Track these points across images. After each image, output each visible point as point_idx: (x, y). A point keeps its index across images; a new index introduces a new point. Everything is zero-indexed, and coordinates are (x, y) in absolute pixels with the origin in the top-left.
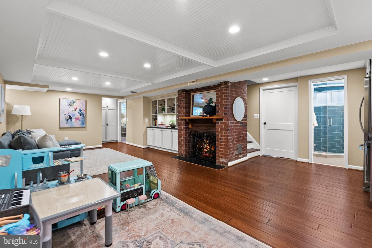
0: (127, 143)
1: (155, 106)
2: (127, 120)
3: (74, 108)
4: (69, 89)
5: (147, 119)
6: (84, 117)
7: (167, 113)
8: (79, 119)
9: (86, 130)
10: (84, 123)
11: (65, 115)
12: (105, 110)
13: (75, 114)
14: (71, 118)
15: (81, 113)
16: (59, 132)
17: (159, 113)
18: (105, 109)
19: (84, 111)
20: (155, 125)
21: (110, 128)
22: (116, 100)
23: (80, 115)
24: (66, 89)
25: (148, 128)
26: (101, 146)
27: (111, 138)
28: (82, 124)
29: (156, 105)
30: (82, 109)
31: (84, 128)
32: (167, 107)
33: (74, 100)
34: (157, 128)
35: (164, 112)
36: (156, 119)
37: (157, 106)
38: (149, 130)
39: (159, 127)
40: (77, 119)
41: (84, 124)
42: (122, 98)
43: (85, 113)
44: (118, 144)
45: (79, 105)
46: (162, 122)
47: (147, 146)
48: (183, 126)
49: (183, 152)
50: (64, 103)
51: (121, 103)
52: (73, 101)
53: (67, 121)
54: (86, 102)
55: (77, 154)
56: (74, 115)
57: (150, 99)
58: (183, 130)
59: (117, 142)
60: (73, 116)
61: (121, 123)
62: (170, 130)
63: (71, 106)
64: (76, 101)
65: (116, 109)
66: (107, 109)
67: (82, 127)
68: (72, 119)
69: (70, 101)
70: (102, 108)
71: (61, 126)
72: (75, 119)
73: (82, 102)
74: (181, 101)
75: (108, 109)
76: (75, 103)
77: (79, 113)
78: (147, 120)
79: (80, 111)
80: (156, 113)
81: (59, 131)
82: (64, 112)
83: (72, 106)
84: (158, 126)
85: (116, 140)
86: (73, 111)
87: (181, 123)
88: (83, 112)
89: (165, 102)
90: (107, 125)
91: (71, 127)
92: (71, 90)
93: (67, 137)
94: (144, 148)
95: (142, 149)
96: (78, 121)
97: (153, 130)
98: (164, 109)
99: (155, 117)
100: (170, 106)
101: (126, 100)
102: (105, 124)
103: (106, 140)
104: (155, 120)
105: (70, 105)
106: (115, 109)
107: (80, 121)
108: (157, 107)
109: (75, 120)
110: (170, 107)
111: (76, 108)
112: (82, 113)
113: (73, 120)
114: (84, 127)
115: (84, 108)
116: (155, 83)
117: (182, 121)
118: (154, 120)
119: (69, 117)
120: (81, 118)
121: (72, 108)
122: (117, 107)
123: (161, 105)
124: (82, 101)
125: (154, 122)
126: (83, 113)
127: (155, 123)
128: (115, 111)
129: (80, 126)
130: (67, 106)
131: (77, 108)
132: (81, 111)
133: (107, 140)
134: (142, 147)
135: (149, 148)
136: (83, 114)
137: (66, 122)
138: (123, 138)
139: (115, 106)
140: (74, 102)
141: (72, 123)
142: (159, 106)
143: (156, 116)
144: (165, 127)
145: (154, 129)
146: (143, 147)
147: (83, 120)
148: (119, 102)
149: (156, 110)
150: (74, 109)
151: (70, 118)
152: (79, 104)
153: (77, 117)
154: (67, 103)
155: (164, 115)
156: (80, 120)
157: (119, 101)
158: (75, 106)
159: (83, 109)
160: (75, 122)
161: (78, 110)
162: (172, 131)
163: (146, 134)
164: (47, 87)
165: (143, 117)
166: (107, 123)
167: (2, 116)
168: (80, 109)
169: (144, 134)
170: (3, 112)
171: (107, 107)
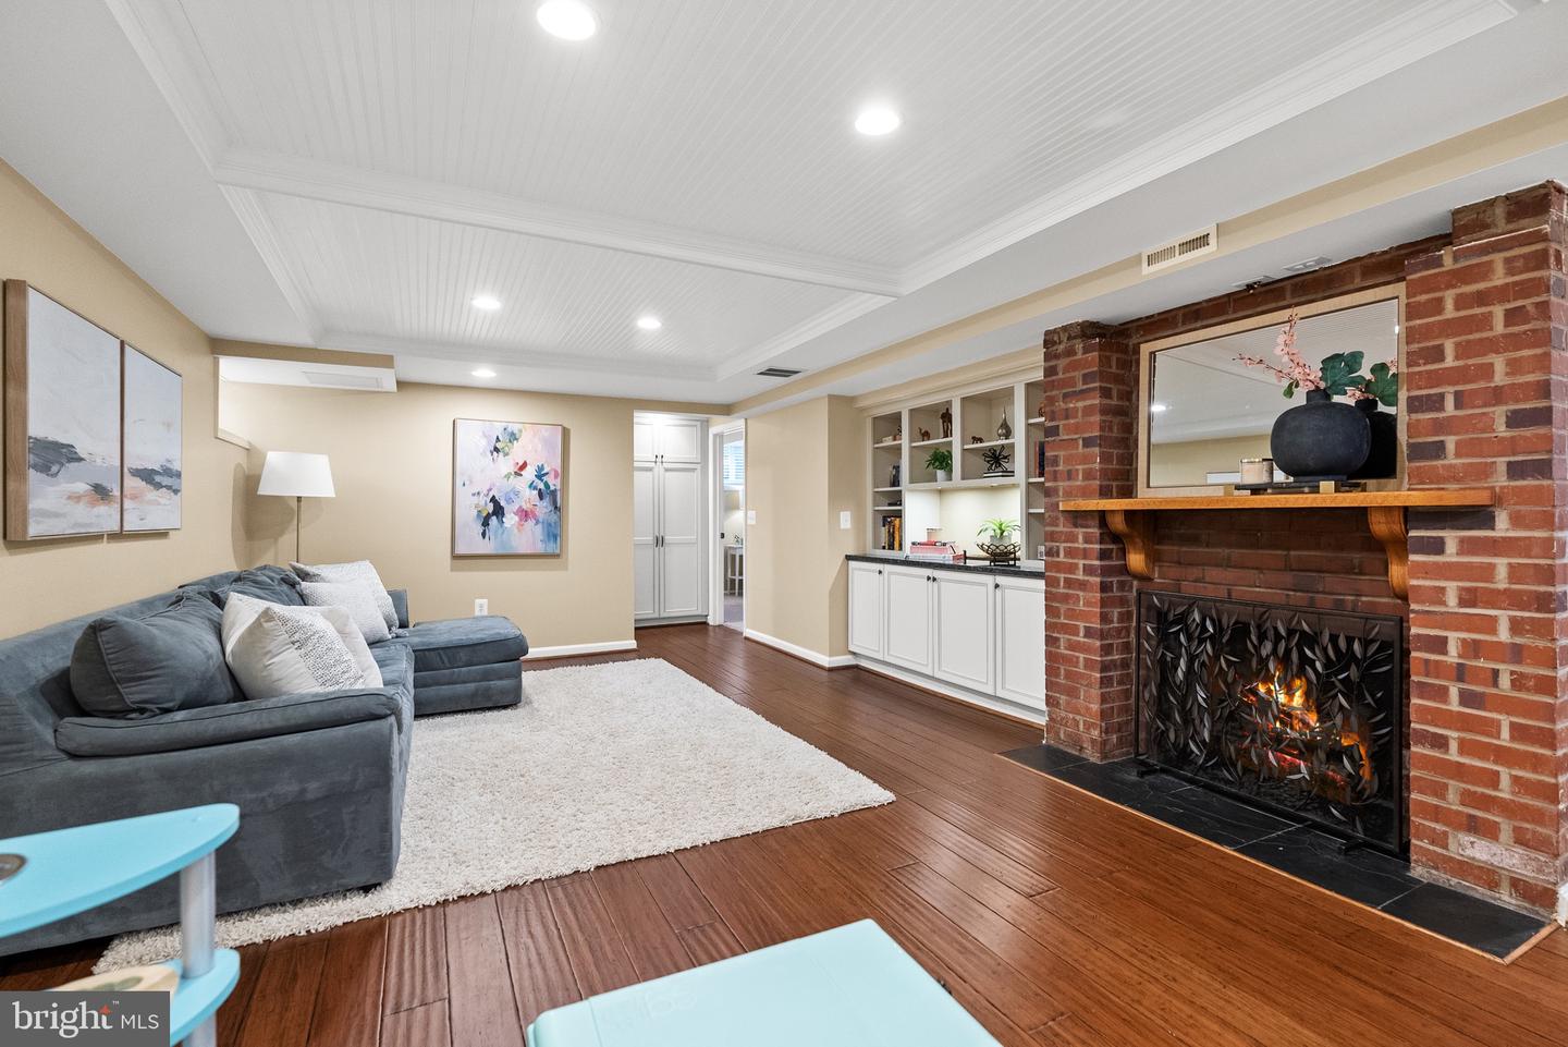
0: (749, 632)
1: (888, 442)
2: (749, 522)
3: (512, 463)
4: (484, 374)
5: (848, 513)
6: (556, 507)
7: (963, 479)
8: (535, 516)
9: (566, 568)
10: (555, 532)
11: (474, 495)
12: (649, 473)
13: (517, 494)
14: (502, 508)
15: (541, 486)
16: (454, 573)
17: (912, 481)
18: (651, 469)
19: (556, 477)
20: (891, 547)
21: (674, 556)
22: (699, 423)
23: (541, 495)
24: (474, 373)
25: (853, 564)
26: (632, 644)
27: (679, 607)
28: (549, 540)
29: (897, 434)
30: (545, 466)
31: (558, 556)
32: (963, 443)
33: (515, 428)
34: (907, 563)
35: (940, 474)
36: (899, 515)
37: (905, 441)
38: (861, 573)
39: (912, 558)
40: (525, 515)
41: (555, 537)
42: (726, 409)
43: (558, 487)
44: (711, 634)
45: (536, 451)
46: (930, 531)
47: (850, 657)
48: (1085, 558)
49: (1088, 726)
50: (473, 441)
51: (720, 437)
52: (509, 430)
53: (486, 523)
54: (566, 433)
55: (503, 692)
56: (512, 496)
57: (861, 410)
58: (1082, 585)
59: (705, 624)
60: (510, 501)
61: (723, 536)
62: (989, 579)
63: (501, 454)
64: (520, 431)
65: (698, 466)
66: (658, 469)
67: (550, 551)
68: (503, 515)
69: (498, 430)
70: (636, 464)
71: (460, 550)
72: (516, 513)
73: (546, 434)
74: (1066, 396)
75: (667, 470)
76: (517, 439)
77: (535, 488)
78: (846, 520)
79: (540, 477)
80: (895, 482)
81: (452, 569)
82: (471, 482)
83: (506, 454)
84: (907, 551)
85: (699, 613)
86: (508, 476)
87: (1072, 538)
88: (554, 483)
89: (947, 417)
90: (660, 541)
91: (501, 552)
92: (494, 376)
93: (485, 601)
94: (831, 670)
95: (825, 674)
96: (531, 523)
97: (880, 572)
98: (941, 460)
99: (890, 505)
100: (981, 440)
101: (746, 419)
102: (650, 539)
103: (656, 615)
104: (891, 519)
105: (496, 450)
106: (694, 470)
107: (540, 526)
108: (898, 449)
109: (517, 518)
110: (979, 445)
111: (521, 464)
112: (547, 485)
113: (511, 519)
114: (558, 551)
115: (557, 464)
117: (1076, 526)
118: (885, 518)
119: (490, 507)
120: (543, 508)
121: (505, 465)
122: (705, 456)
123: (926, 435)
124: (545, 432)
125: (884, 531)
126: (552, 488)
127: (891, 536)
128: (696, 476)
129: (540, 548)
130: (484, 453)
131: (524, 466)
132: (545, 478)
133: (666, 615)
134: (825, 660)
135: (857, 667)
136: (553, 493)
137: (481, 530)
138: (733, 601)
139: (695, 456)
140: (513, 437)
141: (503, 533)
142: (911, 441)
143: (897, 499)
144: (947, 557)
145: (887, 568)
146: (827, 665)
147: (554, 518)
148: (715, 436)
149: (897, 468)
150: (513, 469)
151: (499, 511)
152: (534, 447)
153: (524, 507)
154: (484, 442)
155: (941, 492)
156: (537, 522)
157: (713, 430)
158: (519, 452)
159: (552, 469)
160: (516, 531)
161: (529, 473)
162: (997, 586)
163: (842, 594)
164: (386, 361)
165: (829, 504)
166: (662, 534)
167: (134, 498)
168: (541, 468)
169: (831, 593)
170: (158, 479)
171: (659, 459)
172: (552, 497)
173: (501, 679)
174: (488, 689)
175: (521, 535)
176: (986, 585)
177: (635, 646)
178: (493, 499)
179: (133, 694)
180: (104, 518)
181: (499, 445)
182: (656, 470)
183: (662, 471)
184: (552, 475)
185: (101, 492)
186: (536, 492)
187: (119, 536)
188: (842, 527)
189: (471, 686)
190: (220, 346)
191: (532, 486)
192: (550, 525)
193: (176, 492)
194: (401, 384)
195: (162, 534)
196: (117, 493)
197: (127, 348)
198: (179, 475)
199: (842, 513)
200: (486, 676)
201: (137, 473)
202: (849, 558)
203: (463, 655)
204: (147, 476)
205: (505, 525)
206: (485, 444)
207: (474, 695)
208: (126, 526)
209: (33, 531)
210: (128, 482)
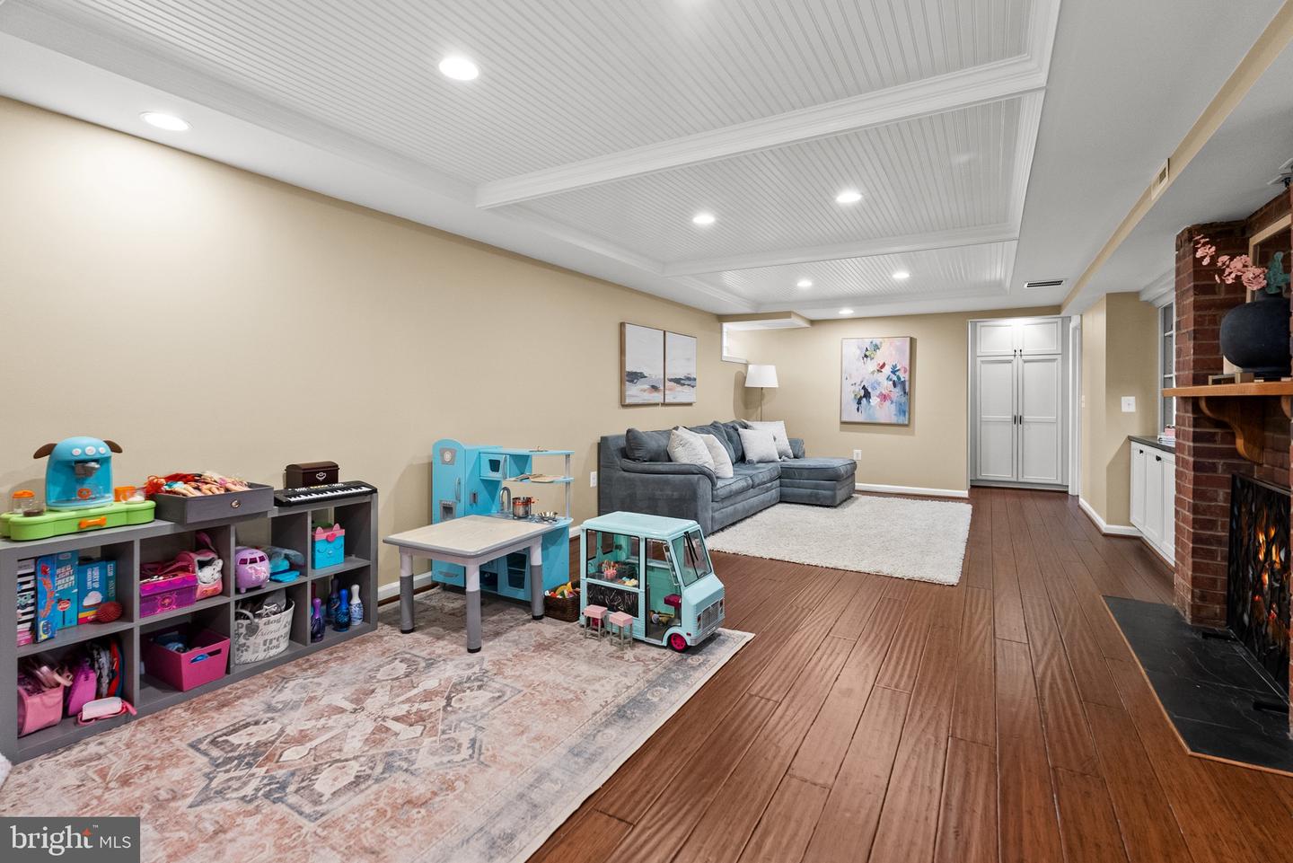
0: (1081, 502)
3: (876, 364)
5: (1132, 399)
6: (905, 393)
8: (890, 398)
9: (913, 434)
10: (906, 408)
11: (852, 385)
12: (1009, 366)
13: (879, 384)
14: (869, 393)
15: (895, 378)
16: (842, 433)
18: (1010, 362)
19: (905, 372)
21: (1032, 433)
22: (1057, 321)
23: (895, 385)
25: (1133, 445)
26: (965, 493)
27: (1037, 474)
28: (900, 414)
30: (898, 365)
31: (906, 425)
33: (877, 341)
38: (1136, 453)
40: (884, 397)
41: (904, 412)
43: (907, 378)
45: (892, 355)
48: (1188, 440)
50: (853, 351)
52: (874, 343)
53: (859, 403)
54: (913, 341)
56: (876, 385)
58: (1187, 465)
59: (1066, 492)
60: (874, 388)
63: (869, 359)
64: (881, 343)
65: (1059, 357)
66: (1018, 361)
67: (900, 422)
68: (870, 397)
69: (867, 344)
71: (844, 419)
72: (878, 397)
73: (898, 344)
75: (1025, 362)
76: (879, 348)
77: (891, 380)
78: (1129, 404)
79: (894, 372)
81: (841, 430)
82: (850, 377)
83: (872, 359)
85: (1059, 482)
86: (873, 373)
88: (904, 376)
90: (1018, 420)
91: (868, 421)
92: (852, 312)
93: (859, 451)
94: (1106, 535)
96: (888, 403)
97: (1141, 452)
101: (1081, 316)
102: (1010, 417)
105: (866, 356)
106: (1055, 360)
107: (893, 406)
109: (879, 400)
111: (881, 364)
112: (899, 378)
113: (874, 400)
114: (906, 422)
115: (906, 363)
119: (862, 393)
120: (897, 392)
121: (871, 366)
122: (1066, 347)
124: (897, 342)
126: (902, 379)
128: (1056, 366)
129: (894, 420)
130: (858, 359)
131: (884, 365)
132: (897, 373)
133: (1021, 480)
134: (1105, 527)
136: (904, 383)
137: (856, 406)
139: (1054, 347)
140: (877, 347)
141: (870, 409)
146: (1105, 531)
147: (903, 399)
148: (1075, 328)
150: (876, 368)
151: (867, 395)
152: (892, 352)
153: (884, 392)
154: (858, 352)
156: (892, 402)
157: (1071, 326)
158: (880, 357)
159: (903, 367)
160: (878, 407)
161: (887, 370)
163: (1123, 470)
165: (1107, 392)
166: (1020, 414)
167: (670, 390)
168: (895, 367)
169: (1109, 469)
170: (682, 382)
171: (1017, 353)
172: (904, 387)
173: (824, 490)
174: (817, 494)
175: (882, 411)
177: (967, 496)
178: (864, 388)
179: (638, 454)
180: (657, 397)
181: (868, 353)
182: (1015, 363)
183: (1021, 362)
184: (902, 371)
185: (654, 388)
186: (891, 383)
187: (664, 404)
188: (1125, 409)
189: (809, 491)
190: (722, 318)
191: (889, 379)
192: (901, 404)
193: (693, 387)
194: (813, 322)
195: (690, 404)
196: (662, 388)
197: (667, 333)
198: (695, 379)
199: (1123, 398)
200: (817, 487)
201: (671, 380)
202: (1130, 439)
203: (805, 473)
204: (677, 381)
205: (872, 404)
206: (859, 353)
207: (810, 496)
208: (667, 401)
209: (628, 401)
210: (668, 383)
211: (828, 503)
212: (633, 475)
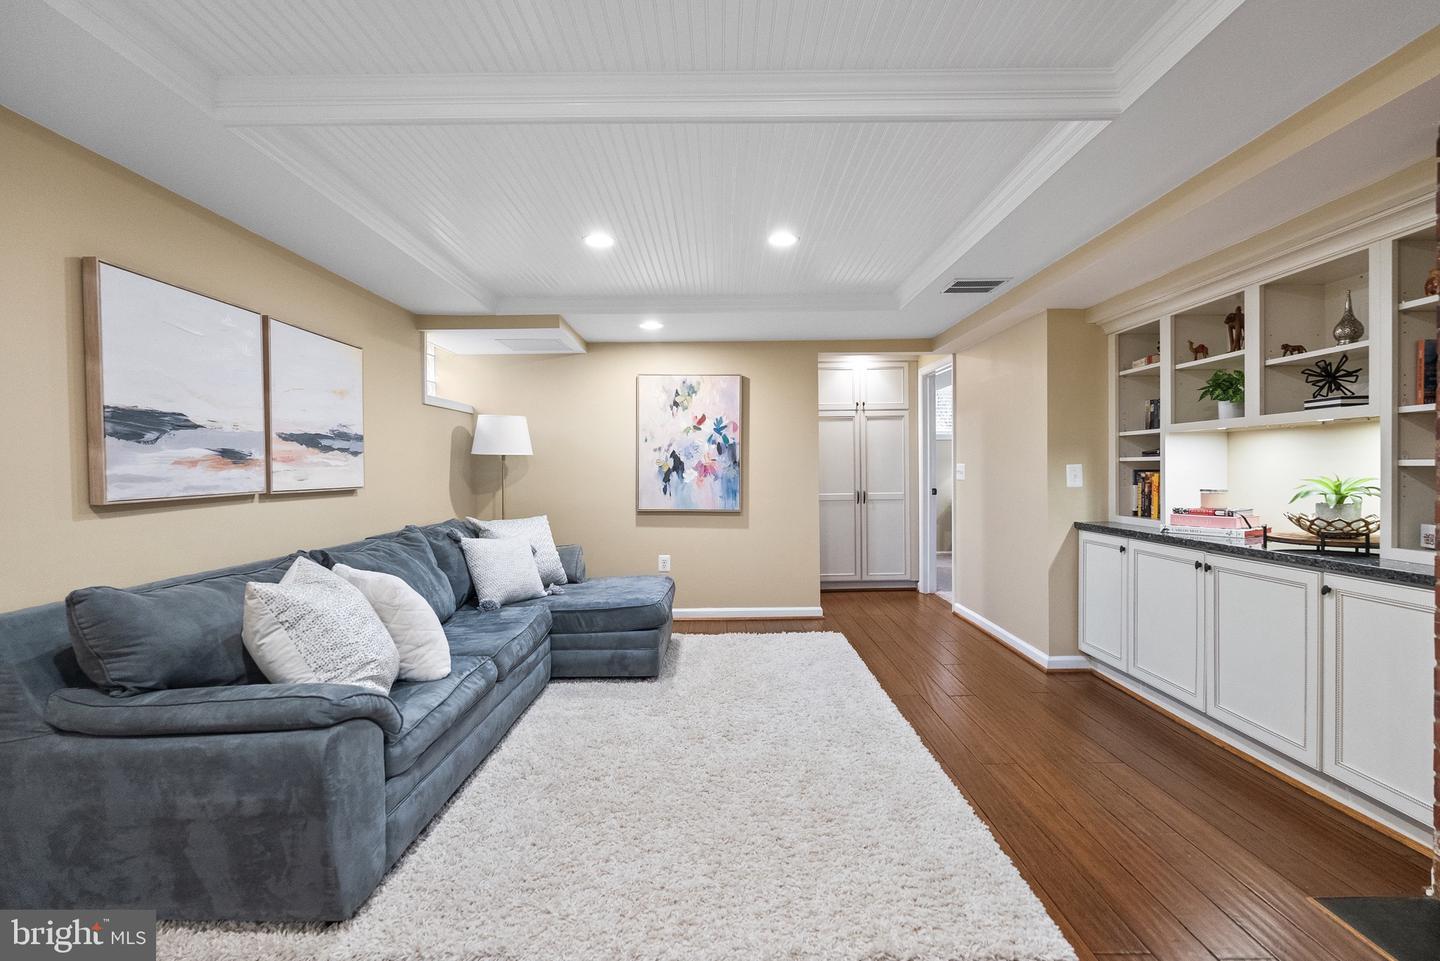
0: (958, 608)
1: (1141, 366)
2: (959, 477)
3: (690, 417)
4: (651, 326)
5: (1078, 468)
6: (735, 462)
7: (1264, 411)
8: (714, 472)
9: (746, 526)
10: (736, 487)
11: (655, 450)
12: (850, 423)
13: (696, 448)
14: (682, 463)
15: (720, 440)
16: (639, 530)
17: (1176, 420)
18: (850, 419)
19: (735, 430)
20: (1146, 512)
21: (878, 513)
22: (906, 365)
23: (720, 450)
24: (642, 326)
25: (1084, 535)
26: (817, 611)
27: (885, 570)
28: (728, 497)
29: (1153, 355)
30: (724, 419)
31: (737, 513)
32: (1265, 354)
33: (692, 381)
34: (1164, 539)
35: (1224, 407)
36: (1156, 468)
37: (1165, 364)
38: (1098, 550)
39: (1173, 532)
40: (704, 470)
41: (734, 493)
42: (929, 344)
43: (737, 441)
44: (921, 601)
45: (714, 404)
46: (1206, 493)
47: (1081, 658)
50: (655, 396)
51: (931, 378)
52: (688, 383)
53: (666, 479)
54: (745, 383)
55: (641, 662)
56: (692, 451)
57: (1097, 328)
59: (915, 590)
60: (689, 456)
61: (935, 492)
62: (1311, 578)
63: (680, 408)
64: (699, 384)
65: (906, 413)
66: (860, 417)
67: (729, 508)
68: (683, 470)
69: (677, 384)
70: (821, 414)
71: (644, 506)
72: (696, 469)
73: (724, 385)
75: (869, 418)
76: (695, 392)
77: (714, 442)
78: (1075, 475)
79: (718, 430)
80: (1154, 422)
81: (638, 524)
82: (653, 437)
83: (685, 408)
84: (1167, 523)
85: (908, 578)
86: (687, 431)
88: (733, 436)
89: (1236, 320)
90: (861, 497)
91: (681, 508)
93: (667, 557)
94: (1051, 673)
95: (1043, 678)
96: (710, 478)
97: (1122, 549)
98: (1227, 386)
99: (1145, 454)
100: (1300, 349)
101: (954, 355)
102: (851, 494)
103: (858, 578)
104: (1145, 475)
105: (676, 404)
106: (900, 417)
107: (719, 482)
108: (1154, 377)
109: (696, 474)
110: (1297, 357)
111: (699, 417)
112: (725, 439)
113: (690, 475)
114: (737, 508)
115: (736, 417)
116: (1123, 103)
118: (1136, 473)
119: (671, 463)
120: (722, 463)
121: (685, 419)
122: (915, 400)
123: (1201, 351)
124: (723, 383)
125: (1135, 491)
126: (731, 442)
127: (1147, 497)
128: (904, 424)
129: (719, 505)
130: (664, 409)
131: (702, 420)
132: (723, 432)
133: (865, 578)
134: (1043, 658)
135: (1091, 673)
136: (732, 447)
137: (662, 485)
138: (943, 564)
139: (900, 400)
140: (692, 390)
141: (683, 489)
142: (1176, 360)
143: (1153, 447)
144: (1235, 534)
145: (1133, 544)
146: (1046, 666)
147: (733, 473)
148: (925, 377)
149: (1156, 403)
150: (692, 423)
151: (679, 466)
152: (715, 398)
153: (704, 462)
154: (664, 397)
155: (1229, 434)
156: (716, 478)
157: (923, 371)
158: (697, 405)
159: (731, 422)
160: (695, 486)
161: (708, 427)
162: (1326, 590)
163: (1068, 573)
164: (551, 321)
165: (1048, 455)
166: (864, 489)
167: (286, 460)
168: (719, 421)
169: (1052, 572)
170: (325, 442)
171: (860, 407)
172: (734, 452)
173: (636, 648)
174: (624, 657)
175: (701, 491)
176: (1304, 586)
177: (821, 614)
178: (673, 455)
180: (248, 479)
181: (678, 400)
182: (857, 419)
183: (864, 419)
184: (731, 427)
185: (231, 456)
186: (714, 447)
187: (268, 496)
188: (1070, 483)
189: (608, 653)
190: (423, 321)
191: (710, 440)
192: (729, 481)
193: (355, 454)
194: (590, 346)
195: (350, 492)
196: (259, 455)
197: (273, 323)
198: (360, 438)
199: (1068, 466)
200: (622, 644)
202: (1079, 526)
203: (600, 620)
204: (311, 441)
205: (685, 481)
206: (665, 400)
207: (610, 662)
208: (276, 487)
209: (113, 495)
210: (278, 446)
211: (643, 672)
212: (92, 746)
